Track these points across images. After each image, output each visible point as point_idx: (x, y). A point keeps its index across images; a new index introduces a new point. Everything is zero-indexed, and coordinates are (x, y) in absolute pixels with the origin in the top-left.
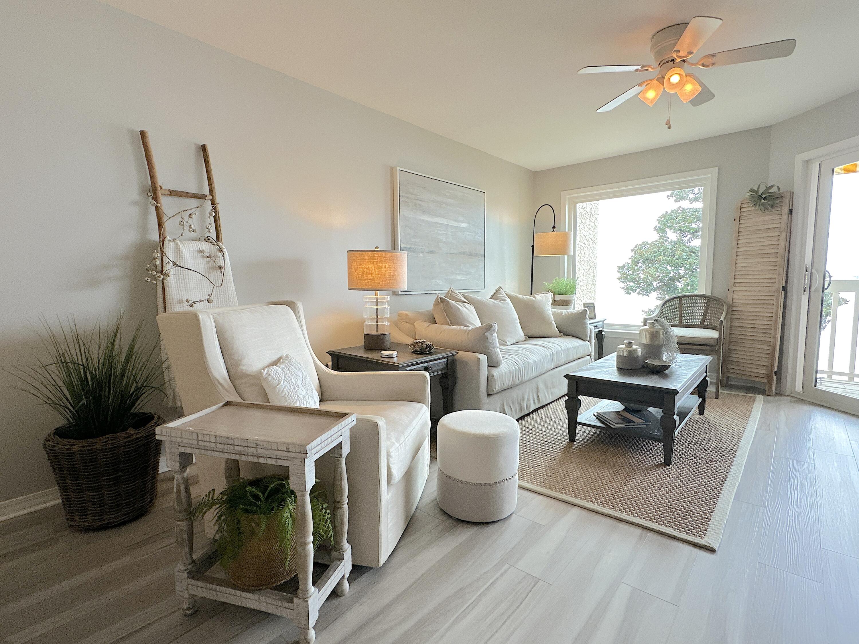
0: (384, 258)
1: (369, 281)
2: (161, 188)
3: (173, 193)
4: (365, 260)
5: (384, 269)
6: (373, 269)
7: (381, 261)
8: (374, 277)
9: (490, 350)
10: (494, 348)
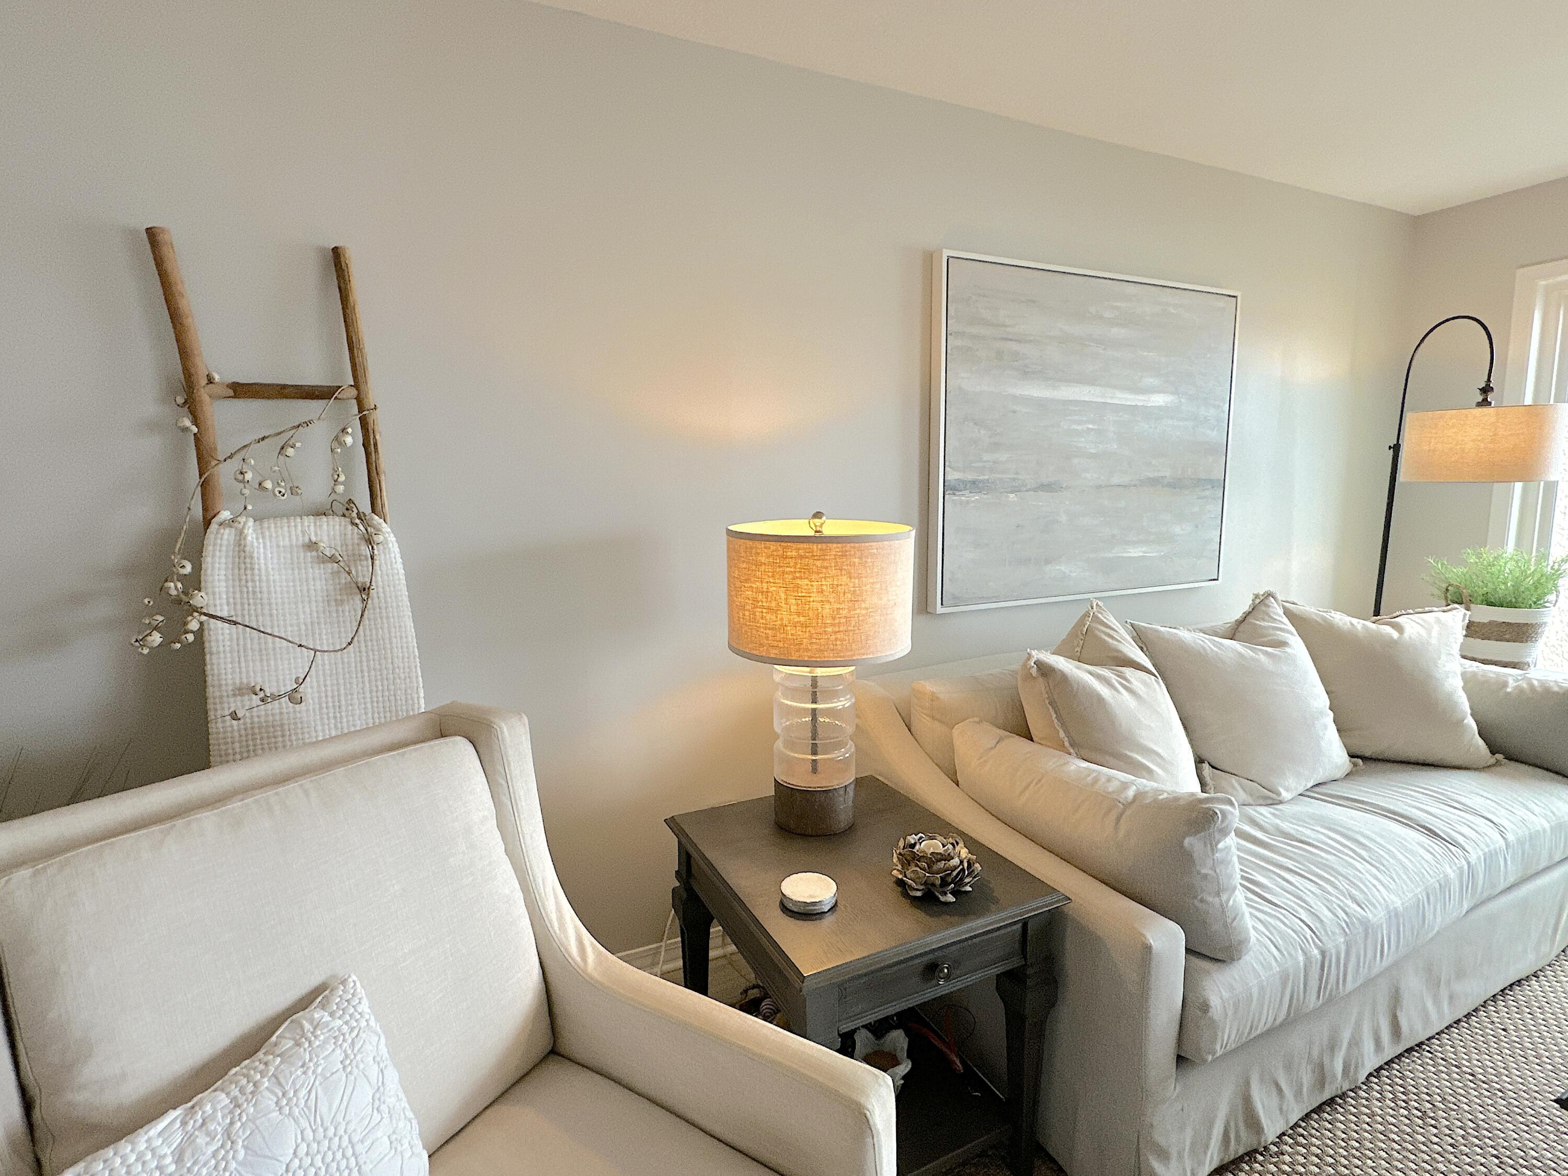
0: (819, 563)
1: (770, 632)
2: (210, 381)
3: (240, 390)
4: (759, 564)
5: (815, 596)
6: (783, 596)
7: (807, 571)
8: (785, 622)
9: (1202, 901)
10: (1218, 894)
